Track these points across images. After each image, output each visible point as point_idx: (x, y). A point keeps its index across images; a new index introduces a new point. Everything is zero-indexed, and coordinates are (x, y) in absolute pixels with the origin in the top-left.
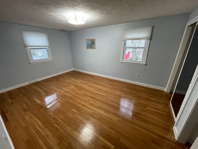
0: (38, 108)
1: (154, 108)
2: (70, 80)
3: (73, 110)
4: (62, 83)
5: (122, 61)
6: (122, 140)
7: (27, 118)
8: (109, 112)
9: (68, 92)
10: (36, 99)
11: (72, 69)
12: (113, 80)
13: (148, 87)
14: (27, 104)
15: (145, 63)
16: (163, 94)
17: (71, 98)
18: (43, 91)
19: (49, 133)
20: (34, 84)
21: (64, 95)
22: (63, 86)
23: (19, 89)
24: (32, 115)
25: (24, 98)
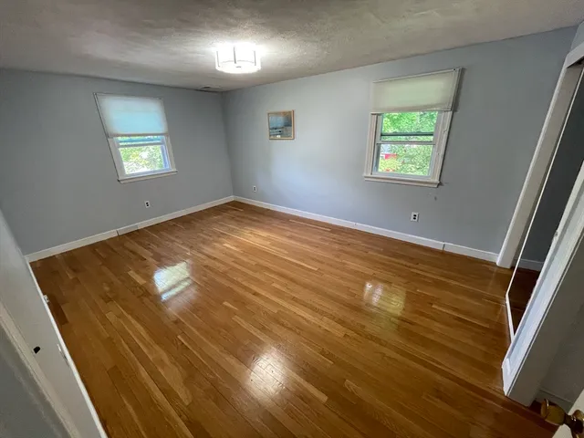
0: (139, 297)
1: (456, 310)
2: (222, 225)
3: (225, 303)
4: (201, 235)
5: (369, 175)
6: (350, 384)
7: (111, 316)
8: (323, 313)
9: (215, 259)
10: (132, 273)
11: (231, 198)
12: (343, 228)
13: (446, 249)
14: (111, 284)
15: (436, 180)
16: (492, 272)
17: (224, 275)
18: (152, 255)
19: (165, 357)
20: (129, 234)
21: (206, 266)
22: (204, 243)
23: (92, 247)
24: (125, 313)
25: (105, 269)
